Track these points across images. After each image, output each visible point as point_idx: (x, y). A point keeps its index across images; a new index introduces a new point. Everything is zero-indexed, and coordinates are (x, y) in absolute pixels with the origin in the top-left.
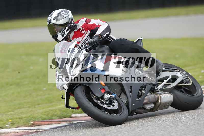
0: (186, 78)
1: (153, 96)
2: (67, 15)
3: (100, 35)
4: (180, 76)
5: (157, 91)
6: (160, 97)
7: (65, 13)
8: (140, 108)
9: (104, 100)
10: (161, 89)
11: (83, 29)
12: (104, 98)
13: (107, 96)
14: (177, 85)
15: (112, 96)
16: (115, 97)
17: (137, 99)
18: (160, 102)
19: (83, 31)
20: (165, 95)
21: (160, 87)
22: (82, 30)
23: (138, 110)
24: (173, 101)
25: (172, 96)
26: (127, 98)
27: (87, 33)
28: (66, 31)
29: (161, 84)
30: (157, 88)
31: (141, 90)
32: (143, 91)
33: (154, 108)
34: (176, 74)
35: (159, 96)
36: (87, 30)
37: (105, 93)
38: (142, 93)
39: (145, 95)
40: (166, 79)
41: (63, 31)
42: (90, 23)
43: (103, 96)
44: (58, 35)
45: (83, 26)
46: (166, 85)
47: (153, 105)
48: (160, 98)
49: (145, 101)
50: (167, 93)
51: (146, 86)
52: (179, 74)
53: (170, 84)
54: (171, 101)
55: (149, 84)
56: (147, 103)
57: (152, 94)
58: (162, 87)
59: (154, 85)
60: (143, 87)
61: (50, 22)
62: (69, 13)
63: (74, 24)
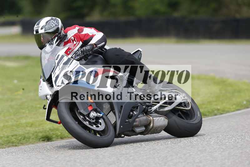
1: (145, 118)
2: (56, 24)
3: (94, 44)
4: (179, 99)
5: (151, 113)
6: (153, 120)
7: (55, 21)
8: (129, 131)
9: (90, 119)
10: (156, 111)
12: (90, 116)
13: (93, 114)
14: (174, 108)
16: (102, 116)
17: (127, 121)
18: (152, 125)
19: (74, 42)
20: (158, 118)
21: (154, 108)
22: (73, 40)
23: (126, 132)
24: (166, 125)
25: (166, 121)
26: (116, 118)
28: (55, 42)
29: (156, 105)
30: (150, 110)
31: (132, 111)
32: (134, 112)
33: (145, 131)
35: (152, 119)
37: (91, 111)
38: (134, 114)
39: (136, 116)
41: (52, 42)
42: (83, 33)
45: (75, 36)
46: (161, 107)
47: (144, 128)
48: (152, 121)
49: (135, 124)
50: (161, 117)
51: (139, 107)
53: (167, 107)
55: (142, 104)
56: (137, 126)
57: (144, 115)
59: (148, 106)
60: (135, 107)
61: (37, 32)
62: (58, 21)
63: (64, 34)
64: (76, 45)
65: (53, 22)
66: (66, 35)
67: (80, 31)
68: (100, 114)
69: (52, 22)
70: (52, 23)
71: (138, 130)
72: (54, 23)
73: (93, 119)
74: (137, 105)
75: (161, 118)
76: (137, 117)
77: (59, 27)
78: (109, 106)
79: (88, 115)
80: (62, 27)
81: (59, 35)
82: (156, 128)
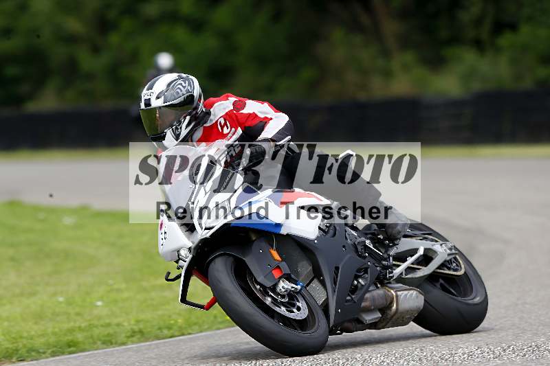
0: (453, 256)
1: (380, 292)
2: (189, 88)
3: (271, 139)
4: (442, 252)
5: (391, 283)
6: (397, 296)
7: (185, 83)
8: (350, 321)
9: (278, 294)
10: (400, 280)
11: (225, 124)
12: (278, 290)
13: (284, 285)
14: (434, 272)
15: (294, 286)
16: (301, 290)
17: (349, 298)
18: (394, 307)
19: (225, 128)
20: (406, 292)
21: (397, 271)
22: (222, 124)
25: (422, 298)
26: (327, 292)
27: (234, 133)
28: (184, 126)
29: (399, 266)
30: (391, 275)
31: (356, 277)
32: (360, 280)
33: (379, 321)
34: (433, 245)
35: (394, 294)
36: (234, 125)
37: (280, 278)
38: (359, 285)
39: (364, 289)
40: (412, 256)
41: (179, 127)
42: (245, 111)
43: (275, 285)
44: (165, 136)
45: (228, 116)
46: (410, 269)
47: (378, 315)
48: (395, 299)
49: (363, 304)
50: (410, 289)
51: (369, 270)
52: (437, 247)
54: (419, 308)
56: (368, 310)
57: (378, 288)
58: (401, 274)
59: (385, 268)
60: (362, 269)
61: (148, 103)
62: (193, 82)
63: (204, 110)
64: (230, 135)
65: (181, 84)
66: (208, 114)
67: (238, 106)
68: (297, 285)
69: (179, 84)
70: (180, 86)
71: (369, 318)
72: (184, 87)
73: (283, 297)
74: (365, 266)
75: (412, 292)
76: (367, 291)
77: (195, 94)
78: (311, 268)
79: (274, 288)
80: (200, 96)
81: (194, 112)
82: (402, 313)
